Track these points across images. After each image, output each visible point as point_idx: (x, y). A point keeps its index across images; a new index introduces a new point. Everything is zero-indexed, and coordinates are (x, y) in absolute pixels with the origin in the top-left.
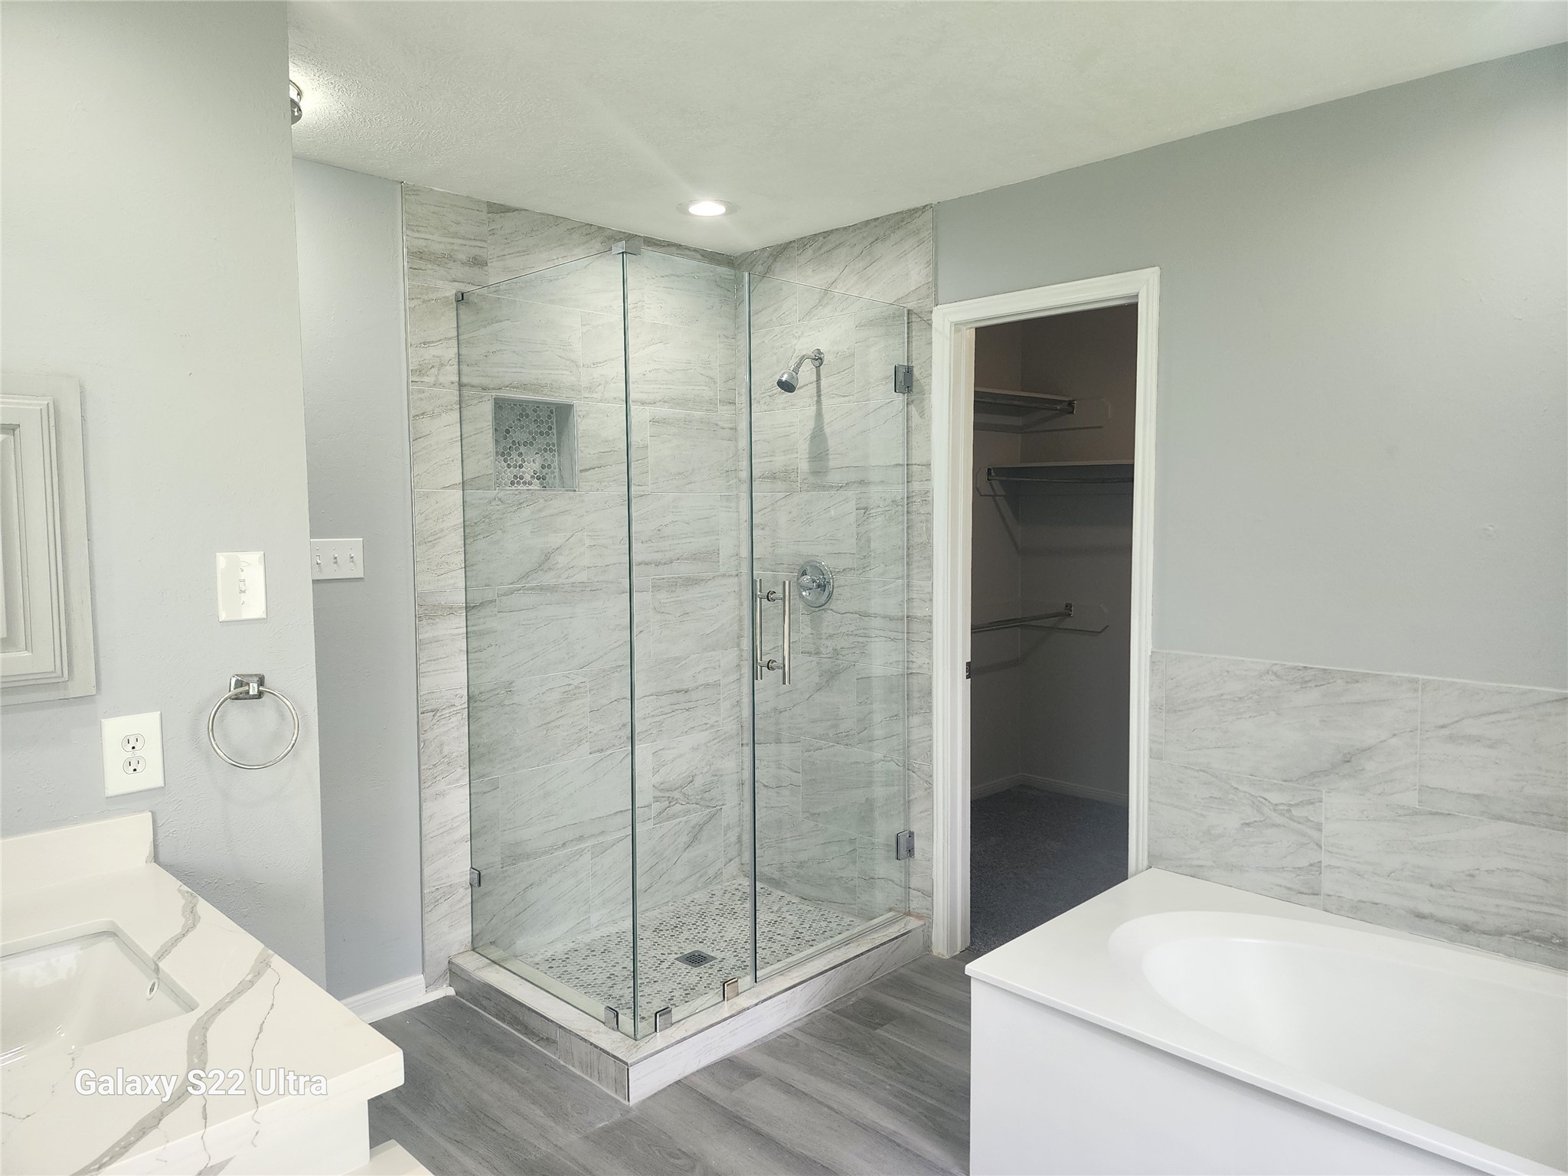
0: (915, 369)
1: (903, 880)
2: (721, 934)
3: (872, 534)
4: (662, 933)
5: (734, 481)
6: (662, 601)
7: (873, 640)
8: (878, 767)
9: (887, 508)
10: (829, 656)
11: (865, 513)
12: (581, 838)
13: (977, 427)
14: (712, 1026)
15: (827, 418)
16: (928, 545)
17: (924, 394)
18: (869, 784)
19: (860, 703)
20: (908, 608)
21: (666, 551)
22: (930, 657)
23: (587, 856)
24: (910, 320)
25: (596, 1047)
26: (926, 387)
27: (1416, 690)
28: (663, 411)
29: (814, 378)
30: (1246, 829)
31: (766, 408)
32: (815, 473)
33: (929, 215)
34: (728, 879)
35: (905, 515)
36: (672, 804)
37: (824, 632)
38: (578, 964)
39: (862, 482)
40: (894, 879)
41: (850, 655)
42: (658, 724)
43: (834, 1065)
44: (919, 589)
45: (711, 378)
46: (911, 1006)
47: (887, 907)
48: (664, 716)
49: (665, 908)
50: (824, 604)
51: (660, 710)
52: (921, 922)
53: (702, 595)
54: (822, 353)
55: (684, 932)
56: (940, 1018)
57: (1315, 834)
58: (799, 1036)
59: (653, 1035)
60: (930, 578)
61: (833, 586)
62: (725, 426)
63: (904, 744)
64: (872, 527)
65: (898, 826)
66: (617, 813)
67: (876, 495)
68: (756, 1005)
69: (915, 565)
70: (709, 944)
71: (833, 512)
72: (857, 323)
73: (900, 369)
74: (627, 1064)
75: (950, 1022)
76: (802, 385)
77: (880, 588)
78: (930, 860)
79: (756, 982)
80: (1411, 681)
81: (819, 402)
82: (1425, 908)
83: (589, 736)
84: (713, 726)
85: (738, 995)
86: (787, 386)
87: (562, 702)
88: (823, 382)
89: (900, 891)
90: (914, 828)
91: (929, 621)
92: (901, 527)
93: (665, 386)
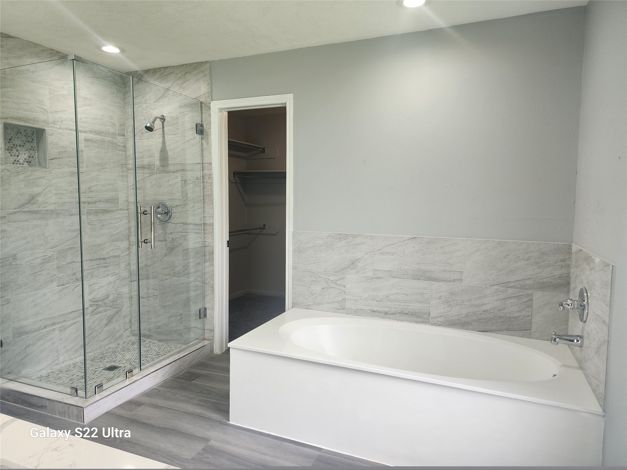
0: (204, 125)
1: (202, 327)
2: (123, 358)
3: (188, 191)
4: (95, 361)
5: (125, 169)
6: (92, 219)
7: (189, 234)
8: (192, 284)
9: (194, 181)
10: (170, 241)
11: (185, 183)
12: (54, 324)
13: (230, 155)
14: (121, 389)
15: (167, 144)
16: (211, 195)
17: (208, 135)
18: (188, 291)
19: (184, 259)
20: (204, 220)
21: (93, 197)
22: (213, 239)
23: (57, 332)
24: (202, 106)
25: (67, 404)
26: (209, 133)
27: (372, 239)
28: (91, 136)
29: (161, 127)
30: (323, 290)
31: (140, 138)
32: (162, 166)
33: (208, 65)
34: (125, 338)
35: (202, 184)
36: (98, 307)
37: (168, 231)
38: (54, 377)
39: (183, 170)
40: (198, 327)
41: (179, 241)
42: (91, 273)
43: (176, 395)
44: (208, 212)
45: (113, 124)
46: (206, 372)
47: (195, 338)
48: (94, 270)
49: (96, 352)
50: (168, 220)
51: (92, 267)
52: (209, 342)
53: (111, 217)
54: (165, 117)
55: (106, 359)
56: (218, 374)
57: (343, 289)
58: (161, 388)
59: (94, 396)
60: (213, 208)
61: (172, 213)
62: (121, 145)
63: (203, 274)
64: (188, 188)
65: (200, 306)
66: (71, 312)
67: (189, 175)
68: (141, 378)
69: (206, 203)
70: (118, 362)
71: (171, 182)
72: (179, 106)
73: (198, 125)
74: (82, 407)
75: (221, 374)
76: (156, 129)
77: (192, 213)
78: (213, 317)
79: (141, 370)
80: (371, 236)
81: (164, 136)
82: (375, 309)
83: (57, 278)
84: (117, 274)
85: (133, 376)
86: (149, 129)
87: (42, 263)
88: (165, 128)
89: (201, 331)
90: (207, 306)
91: (212, 225)
92: (200, 188)
93: (91, 125)
